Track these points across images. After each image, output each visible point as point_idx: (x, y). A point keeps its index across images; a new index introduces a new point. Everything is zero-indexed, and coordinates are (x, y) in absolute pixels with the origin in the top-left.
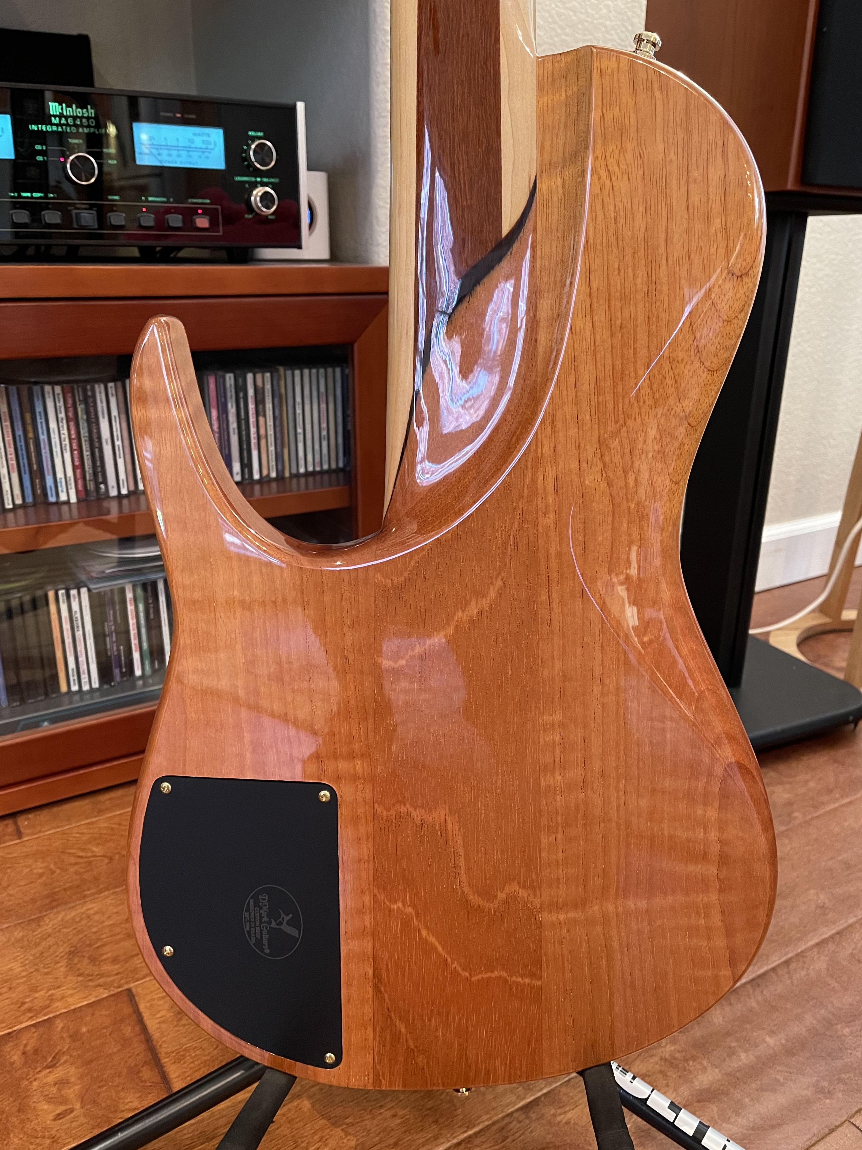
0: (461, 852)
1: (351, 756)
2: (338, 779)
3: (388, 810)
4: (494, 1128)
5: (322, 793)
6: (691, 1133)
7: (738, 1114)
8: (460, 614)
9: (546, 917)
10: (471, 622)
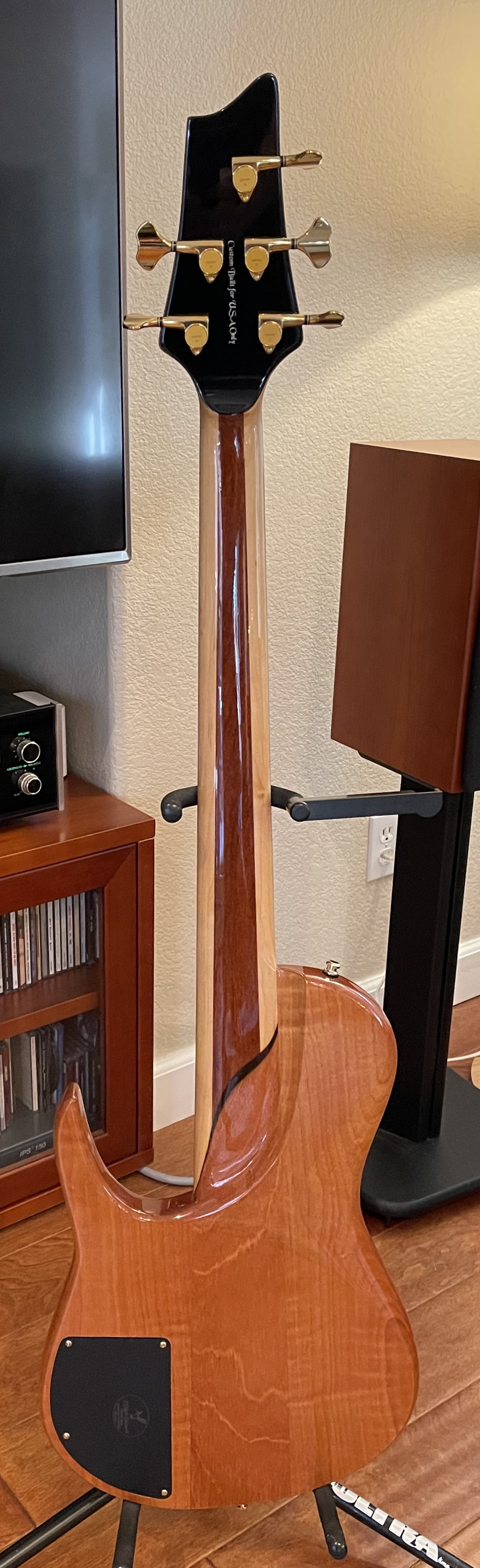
0: (242, 1371)
1: (179, 1323)
2: (171, 1335)
3: (200, 1350)
4: (255, 1529)
5: (162, 1343)
6: (382, 1523)
7: (416, 1509)
8: (240, 1246)
9: (291, 1405)
10: (248, 1250)
